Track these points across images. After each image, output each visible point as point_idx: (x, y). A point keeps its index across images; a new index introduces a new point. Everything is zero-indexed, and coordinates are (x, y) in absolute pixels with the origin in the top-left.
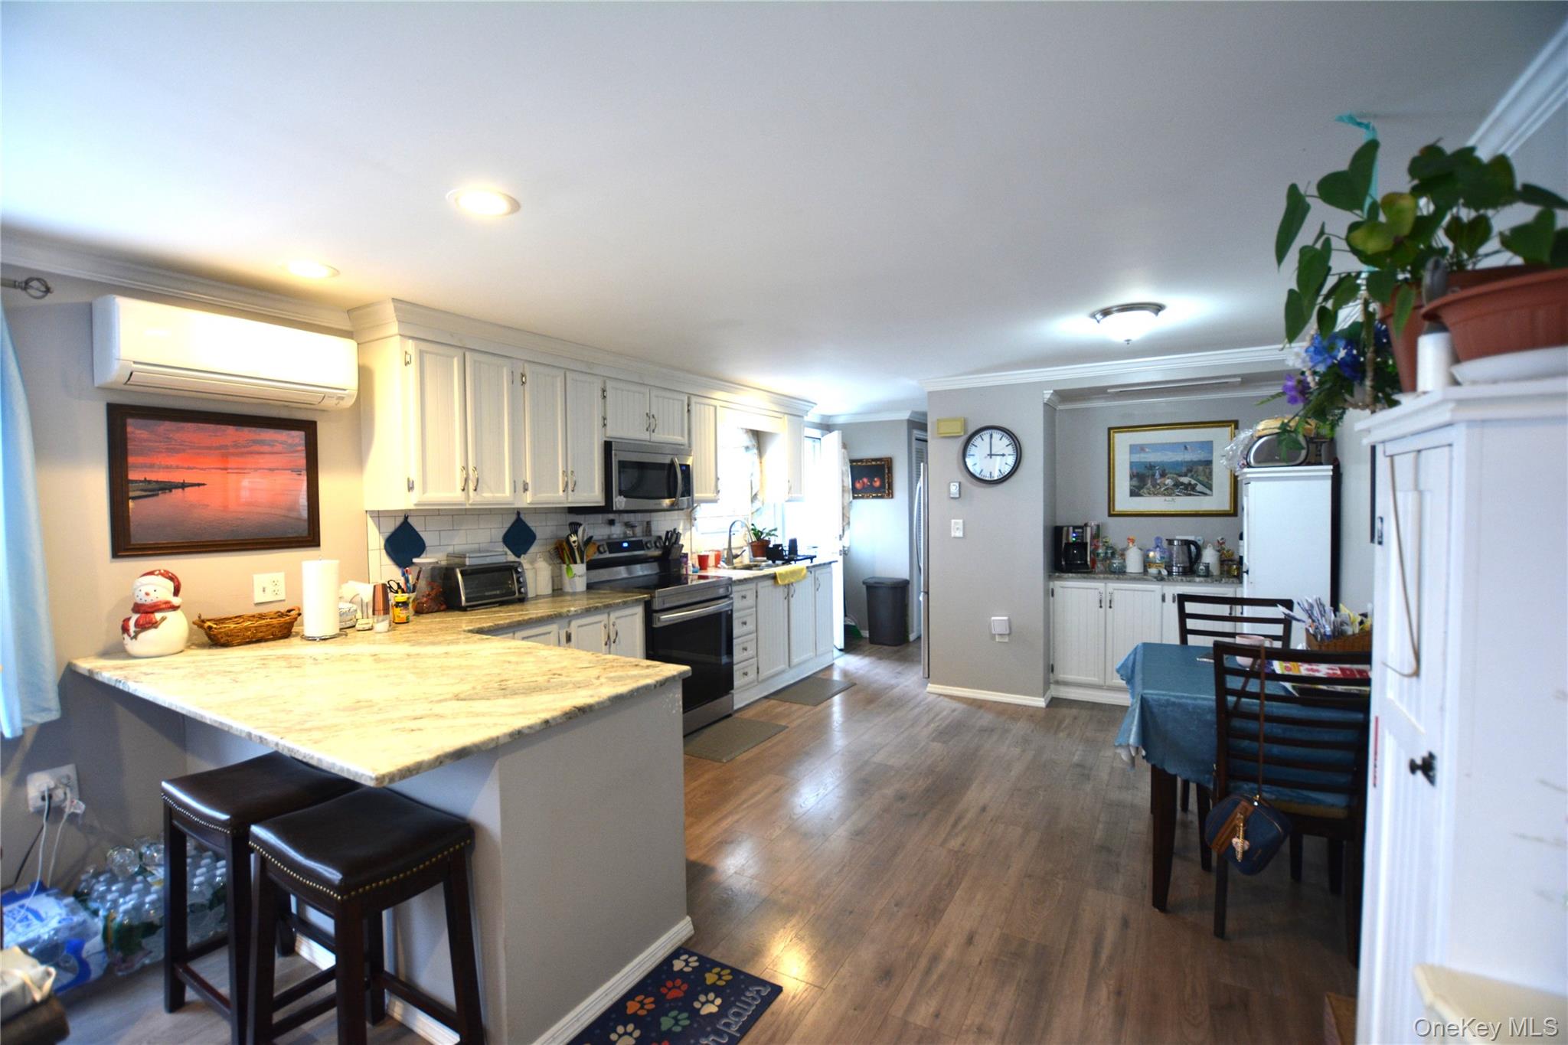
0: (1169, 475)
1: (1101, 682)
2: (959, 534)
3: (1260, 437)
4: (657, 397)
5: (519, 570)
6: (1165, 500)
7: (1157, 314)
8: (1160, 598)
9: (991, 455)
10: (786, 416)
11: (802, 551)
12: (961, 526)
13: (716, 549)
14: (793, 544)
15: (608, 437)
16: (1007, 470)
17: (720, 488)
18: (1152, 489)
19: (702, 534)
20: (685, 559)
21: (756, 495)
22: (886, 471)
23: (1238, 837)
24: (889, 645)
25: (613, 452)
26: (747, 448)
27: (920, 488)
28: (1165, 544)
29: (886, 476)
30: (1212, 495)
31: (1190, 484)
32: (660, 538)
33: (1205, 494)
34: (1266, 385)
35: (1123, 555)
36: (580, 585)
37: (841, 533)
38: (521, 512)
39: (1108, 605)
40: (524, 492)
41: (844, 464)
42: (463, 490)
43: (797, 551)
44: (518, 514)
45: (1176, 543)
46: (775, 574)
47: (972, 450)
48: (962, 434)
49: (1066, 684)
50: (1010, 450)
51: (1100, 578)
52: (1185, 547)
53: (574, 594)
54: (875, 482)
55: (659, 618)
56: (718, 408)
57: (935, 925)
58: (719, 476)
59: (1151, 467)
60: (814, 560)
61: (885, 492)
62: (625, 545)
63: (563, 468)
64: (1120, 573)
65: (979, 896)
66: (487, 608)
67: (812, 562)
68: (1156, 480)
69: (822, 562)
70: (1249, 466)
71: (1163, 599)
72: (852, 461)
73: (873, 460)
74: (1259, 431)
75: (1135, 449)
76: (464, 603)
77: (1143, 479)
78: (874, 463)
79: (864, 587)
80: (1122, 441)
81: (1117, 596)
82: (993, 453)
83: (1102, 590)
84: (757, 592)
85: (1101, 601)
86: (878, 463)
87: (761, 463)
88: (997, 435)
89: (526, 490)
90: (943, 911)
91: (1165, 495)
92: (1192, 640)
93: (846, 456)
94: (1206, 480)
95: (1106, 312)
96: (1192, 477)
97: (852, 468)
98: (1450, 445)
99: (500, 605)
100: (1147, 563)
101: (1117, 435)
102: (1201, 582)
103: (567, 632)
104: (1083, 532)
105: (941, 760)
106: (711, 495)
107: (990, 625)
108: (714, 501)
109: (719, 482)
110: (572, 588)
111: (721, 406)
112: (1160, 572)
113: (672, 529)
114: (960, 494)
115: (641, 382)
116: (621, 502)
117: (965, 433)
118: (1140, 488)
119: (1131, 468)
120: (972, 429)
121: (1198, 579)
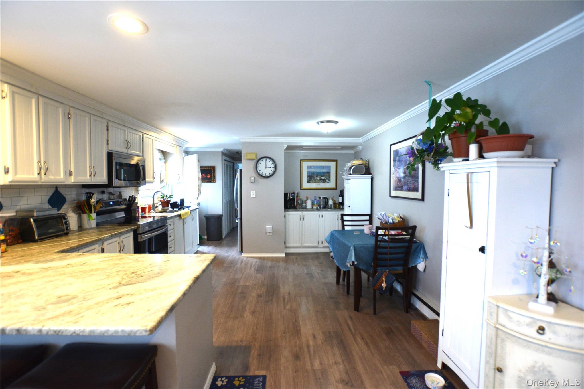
0: (319, 176)
1: (301, 246)
2: (254, 196)
3: (353, 166)
4: (130, 132)
5: (66, 218)
6: (317, 184)
7: (336, 124)
8: (318, 216)
9: (266, 167)
10: (177, 147)
11: (186, 204)
12: (254, 193)
13: (148, 204)
14: (182, 201)
15: (109, 150)
16: (271, 173)
17: (155, 176)
18: (314, 181)
19: (141, 197)
20: (138, 209)
21: (163, 180)
22: (213, 172)
23: (384, 283)
24: (216, 241)
25: (113, 158)
26: (160, 159)
27: (237, 178)
28: (318, 199)
29: (213, 173)
30: (330, 183)
31: (324, 179)
32: (126, 200)
33: (328, 182)
34: (345, 150)
35: (306, 203)
36: (93, 224)
37: (198, 196)
38: (58, 187)
39: (303, 219)
40: (70, 176)
41: (198, 168)
42: (39, 174)
43: (184, 204)
44: (56, 188)
45: (321, 198)
46: (180, 214)
47: (259, 165)
48: (256, 159)
49: (290, 247)
50: (273, 166)
51: (300, 211)
52: (324, 200)
53: (91, 229)
54: (208, 176)
55: (142, 237)
56: (154, 140)
57: (301, 335)
58: (154, 171)
59: (313, 173)
60: (190, 208)
61: (212, 180)
62: (111, 203)
63: (89, 164)
64: (305, 209)
65: (307, 322)
66: (49, 239)
67: (189, 209)
68: (314, 178)
69: (193, 209)
70: (350, 174)
71: (319, 217)
72: (201, 167)
73: (208, 167)
74: (353, 164)
75: (309, 167)
76: (36, 237)
77: (311, 178)
78: (207, 168)
79: (205, 218)
80: (305, 164)
81: (306, 216)
82: (267, 166)
83: (301, 214)
84: (174, 222)
85: (301, 218)
86: (209, 168)
87: (165, 166)
88: (268, 160)
89: (71, 175)
90: (300, 330)
91: (317, 183)
92: (346, 228)
93: (199, 165)
94: (329, 178)
95: (322, 122)
96: (325, 177)
97: (201, 169)
98: (490, 172)
99: (56, 238)
100: (313, 205)
101: (303, 162)
102: (330, 210)
103: (102, 248)
104: (294, 195)
105: (264, 280)
106: (151, 180)
107: (266, 229)
108: (152, 183)
109: (155, 174)
110: (89, 225)
111: (155, 140)
112: (317, 208)
113: (132, 195)
114: (254, 181)
115: (124, 125)
116: (117, 182)
117: (257, 158)
118: (310, 180)
119: (307, 174)
120: (259, 158)
121: (329, 210)
